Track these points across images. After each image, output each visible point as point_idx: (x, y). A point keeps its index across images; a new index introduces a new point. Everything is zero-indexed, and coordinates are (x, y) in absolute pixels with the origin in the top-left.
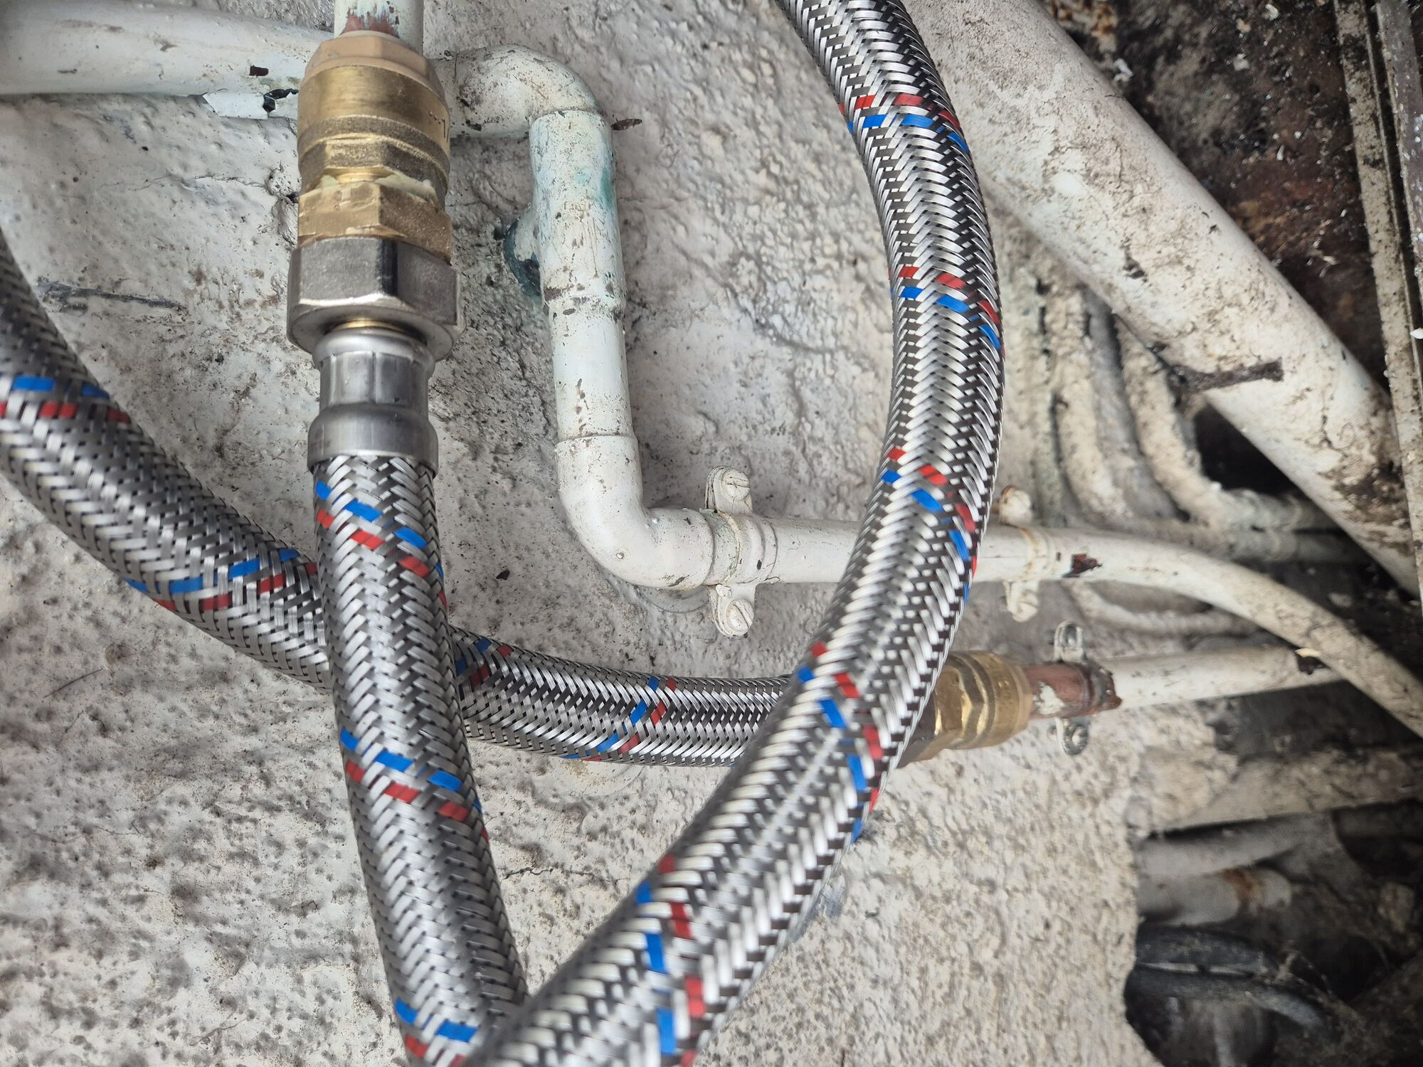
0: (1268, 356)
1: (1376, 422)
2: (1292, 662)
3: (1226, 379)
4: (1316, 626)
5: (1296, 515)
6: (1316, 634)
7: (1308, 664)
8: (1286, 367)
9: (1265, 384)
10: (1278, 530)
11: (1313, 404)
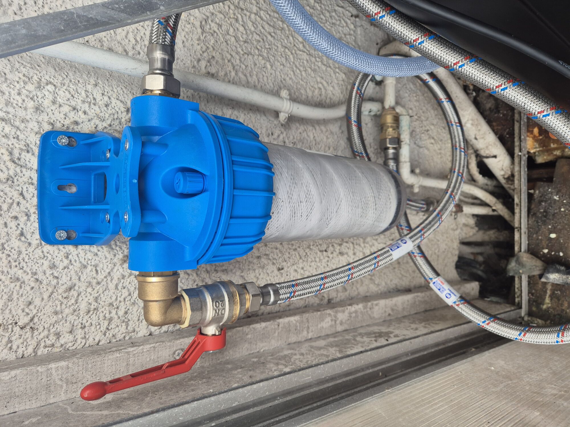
0: (495, 154)
1: (512, 167)
2: (491, 210)
3: (487, 157)
4: (496, 203)
5: (494, 183)
6: (496, 205)
7: (494, 210)
8: (498, 156)
9: (494, 159)
10: (491, 185)
11: (501, 163)
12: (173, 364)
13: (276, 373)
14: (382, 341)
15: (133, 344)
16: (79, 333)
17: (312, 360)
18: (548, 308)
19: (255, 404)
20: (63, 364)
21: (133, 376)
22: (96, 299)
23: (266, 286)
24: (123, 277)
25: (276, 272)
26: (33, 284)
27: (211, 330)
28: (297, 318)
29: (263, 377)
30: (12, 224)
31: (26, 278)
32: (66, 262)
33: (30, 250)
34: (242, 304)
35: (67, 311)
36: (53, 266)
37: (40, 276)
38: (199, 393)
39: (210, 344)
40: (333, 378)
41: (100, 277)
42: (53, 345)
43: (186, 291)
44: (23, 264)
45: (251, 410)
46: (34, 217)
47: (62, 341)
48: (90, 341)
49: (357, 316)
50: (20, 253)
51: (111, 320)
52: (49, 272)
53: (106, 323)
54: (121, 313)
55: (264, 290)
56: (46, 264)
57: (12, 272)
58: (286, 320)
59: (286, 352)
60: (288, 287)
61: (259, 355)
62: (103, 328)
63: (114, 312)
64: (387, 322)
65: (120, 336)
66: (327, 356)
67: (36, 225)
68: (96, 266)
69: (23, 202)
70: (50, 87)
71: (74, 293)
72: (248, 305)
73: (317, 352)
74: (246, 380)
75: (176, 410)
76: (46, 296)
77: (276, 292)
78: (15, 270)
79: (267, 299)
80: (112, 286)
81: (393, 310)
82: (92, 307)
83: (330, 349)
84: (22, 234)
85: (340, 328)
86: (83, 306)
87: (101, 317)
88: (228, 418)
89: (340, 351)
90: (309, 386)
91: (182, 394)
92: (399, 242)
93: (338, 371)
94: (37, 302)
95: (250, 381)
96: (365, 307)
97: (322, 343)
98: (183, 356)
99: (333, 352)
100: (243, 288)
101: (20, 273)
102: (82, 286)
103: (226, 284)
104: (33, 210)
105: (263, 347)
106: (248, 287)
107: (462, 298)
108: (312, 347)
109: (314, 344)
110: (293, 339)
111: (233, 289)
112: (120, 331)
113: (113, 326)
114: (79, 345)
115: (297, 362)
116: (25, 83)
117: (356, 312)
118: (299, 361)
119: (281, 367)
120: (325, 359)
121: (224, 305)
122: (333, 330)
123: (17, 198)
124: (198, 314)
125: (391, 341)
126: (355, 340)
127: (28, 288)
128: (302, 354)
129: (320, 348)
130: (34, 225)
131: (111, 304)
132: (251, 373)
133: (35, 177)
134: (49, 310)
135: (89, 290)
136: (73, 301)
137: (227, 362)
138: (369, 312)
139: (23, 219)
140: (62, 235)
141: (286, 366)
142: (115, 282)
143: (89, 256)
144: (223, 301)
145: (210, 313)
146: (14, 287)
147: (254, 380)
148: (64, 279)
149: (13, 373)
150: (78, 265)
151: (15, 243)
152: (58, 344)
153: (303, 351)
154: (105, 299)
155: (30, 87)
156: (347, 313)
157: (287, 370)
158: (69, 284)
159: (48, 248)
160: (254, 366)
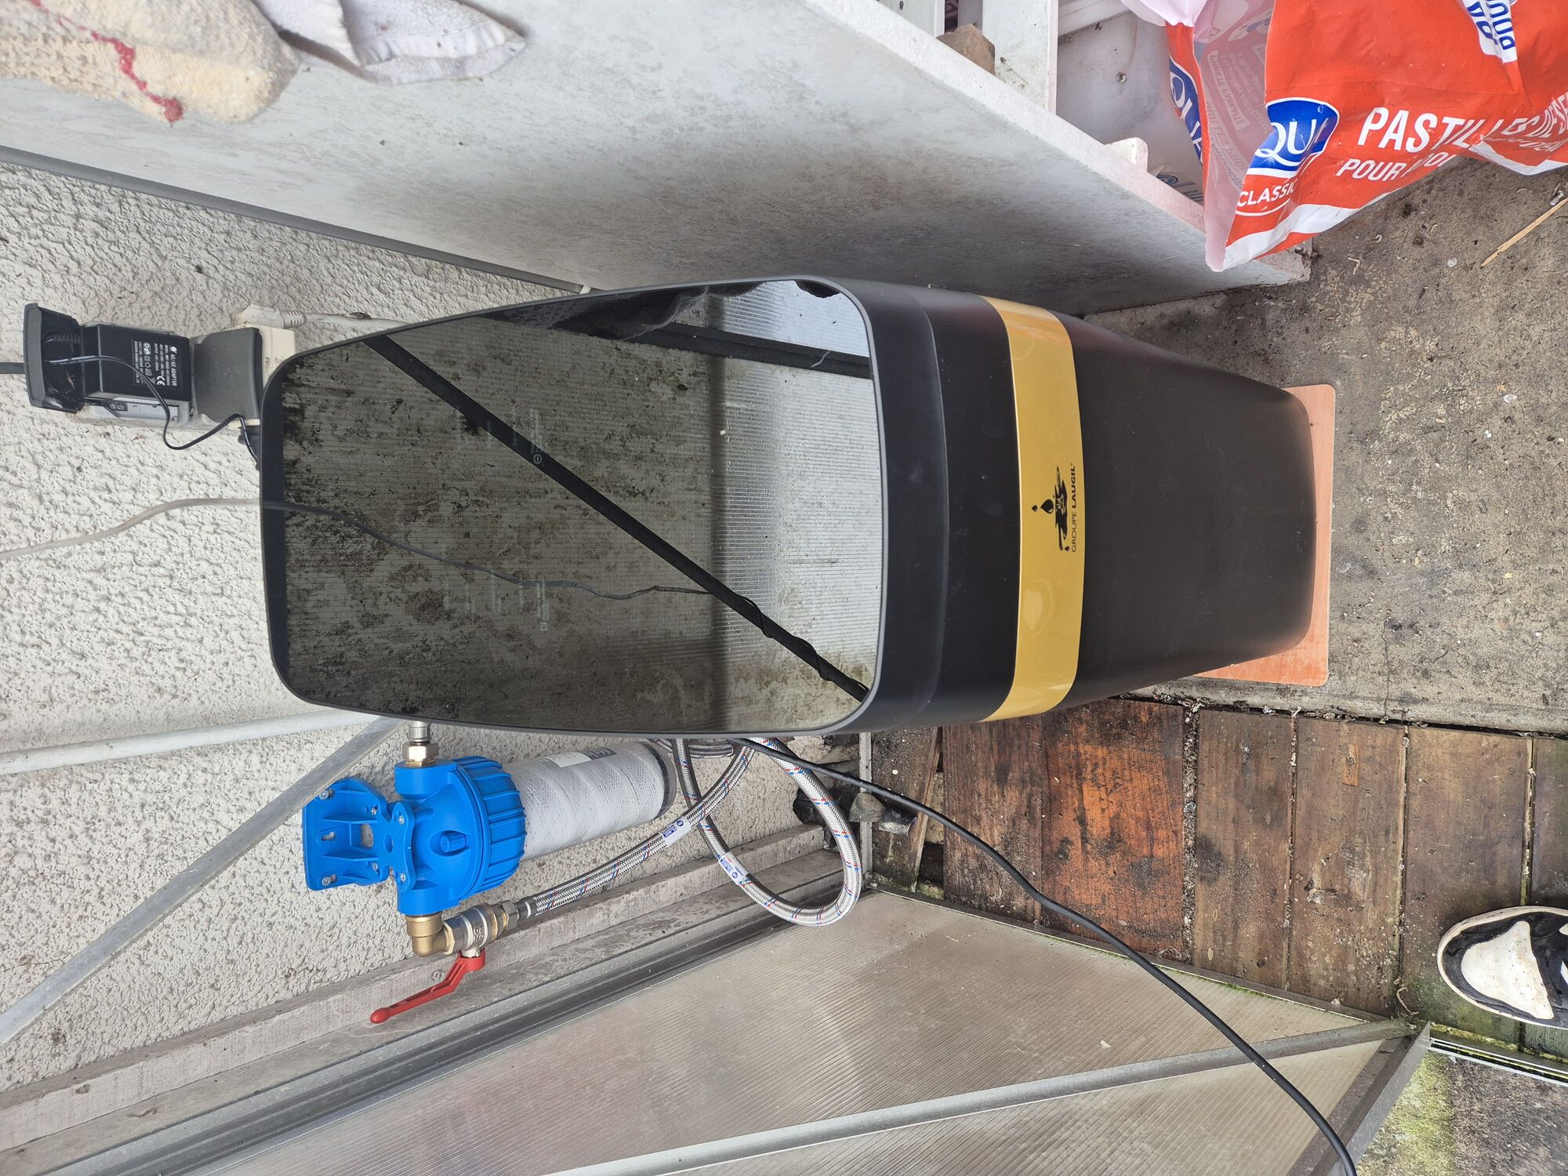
12: (439, 987)
13: (535, 984)
14: (659, 934)
15: (393, 971)
16: (342, 966)
17: (574, 965)
18: (891, 862)
19: (515, 1013)
20: (339, 996)
21: (408, 1000)
22: (355, 933)
23: (522, 901)
24: (378, 907)
25: (536, 869)
26: (303, 929)
27: (471, 953)
28: (561, 919)
29: (521, 989)
30: (285, 879)
31: (297, 924)
32: (328, 903)
33: (300, 898)
34: (500, 924)
35: (331, 948)
36: (318, 910)
37: (308, 921)
38: (462, 1009)
39: (471, 964)
40: (593, 982)
41: (358, 911)
42: (321, 981)
43: (446, 921)
44: (295, 912)
45: (511, 1019)
46: (301, 869)
47: (328, 976)
48: (352, 973)
49: (637, 904)
50: (292, 902)
51: (369, 949)
52: (315, 915)
53: (365, 953)
54: (377, 942)
55: (521, 906)
56: (313, 908)
57: (286, 921)
58: (548, 923)
59: (548, 959)
60: (547, 897)
61: (519, 965)
62: (362, 959)
63: (371, 942)
64: (677, 906)
65: (377, 964)
66: (591, 959)
67: (304, 875)
68: (353, 902)
69: (292, 857)
70: (308, 746)
71: (336, 930)
72: (505, 923)
73: (582, 956)
74: (506, 993)
75: (448, 1024)
76: (313, 938)
77: (534, 906)
78: (288, 918)
79: (523, 914)
80: (368, 918)
81: (686, 888)
82: (352, 941)
83: (597, 950)
84: (293, 886)
85: (614, 922)
86: (344, 941)
87: (360, 949)
88: (491, 1027)
89: (607, 952)
90: (568, 992)
91: (446, 1012)
92: (675, 824)
93: (598, 974)
94: (307, 944)
95: (509, 994)
96: (647, 893)
97: (590, 943)
98: (447, 979)
99: (600, 954)
100: (499, 907)
101: (292, 921)
102: (342, 923)
103: (482, 907)
104: (300, 862)
105: (522, 956)
106: (505, 906)
107: (749, 876)
108: (577, 950)
109: (580, 946)
110: (557, 942)
111: (490, 912)
112: (377, 959)
113: (370, 955)
114: (342, 978)
115: (559, 970)
116: (288, 749)
117: (635, 899)
118: (560, 967)
119: (540, 976)
120: (588, 963)
121: (483, 930)
122: (606, 926)
123: (287, 854)
124: (461, 941)
125: (668, 932)
126: (628, 935)
127: (300, 933)
128: (565, 960)
129: (586, 950)
130: (302, 875)
131: (369, 935)
132: (510, 986)
133: (300, 831)
134: (317, 949)
135: (349, 925)
136: (335, 938)
137: (485, 977)
138: (654, 897)
139: (293, 872)
140: (326, 880)
141: (546, 975)
142: (370, 913)
143: (348, 893)
144: (482, 926)
145: (471, 937)
146: (289, 934)
147: (513, 992)
148: (327, 919)
149: (302, 1009)
150: (339, 903)
151: (288, 895)
152: (325, 979)
153: (566, 956)
154: (363, 931)
155: (293, 752)
156: (623, 903)
157: (547, 979)
158: (332, 922)
159: (314, 893)
160: (513, 979)
